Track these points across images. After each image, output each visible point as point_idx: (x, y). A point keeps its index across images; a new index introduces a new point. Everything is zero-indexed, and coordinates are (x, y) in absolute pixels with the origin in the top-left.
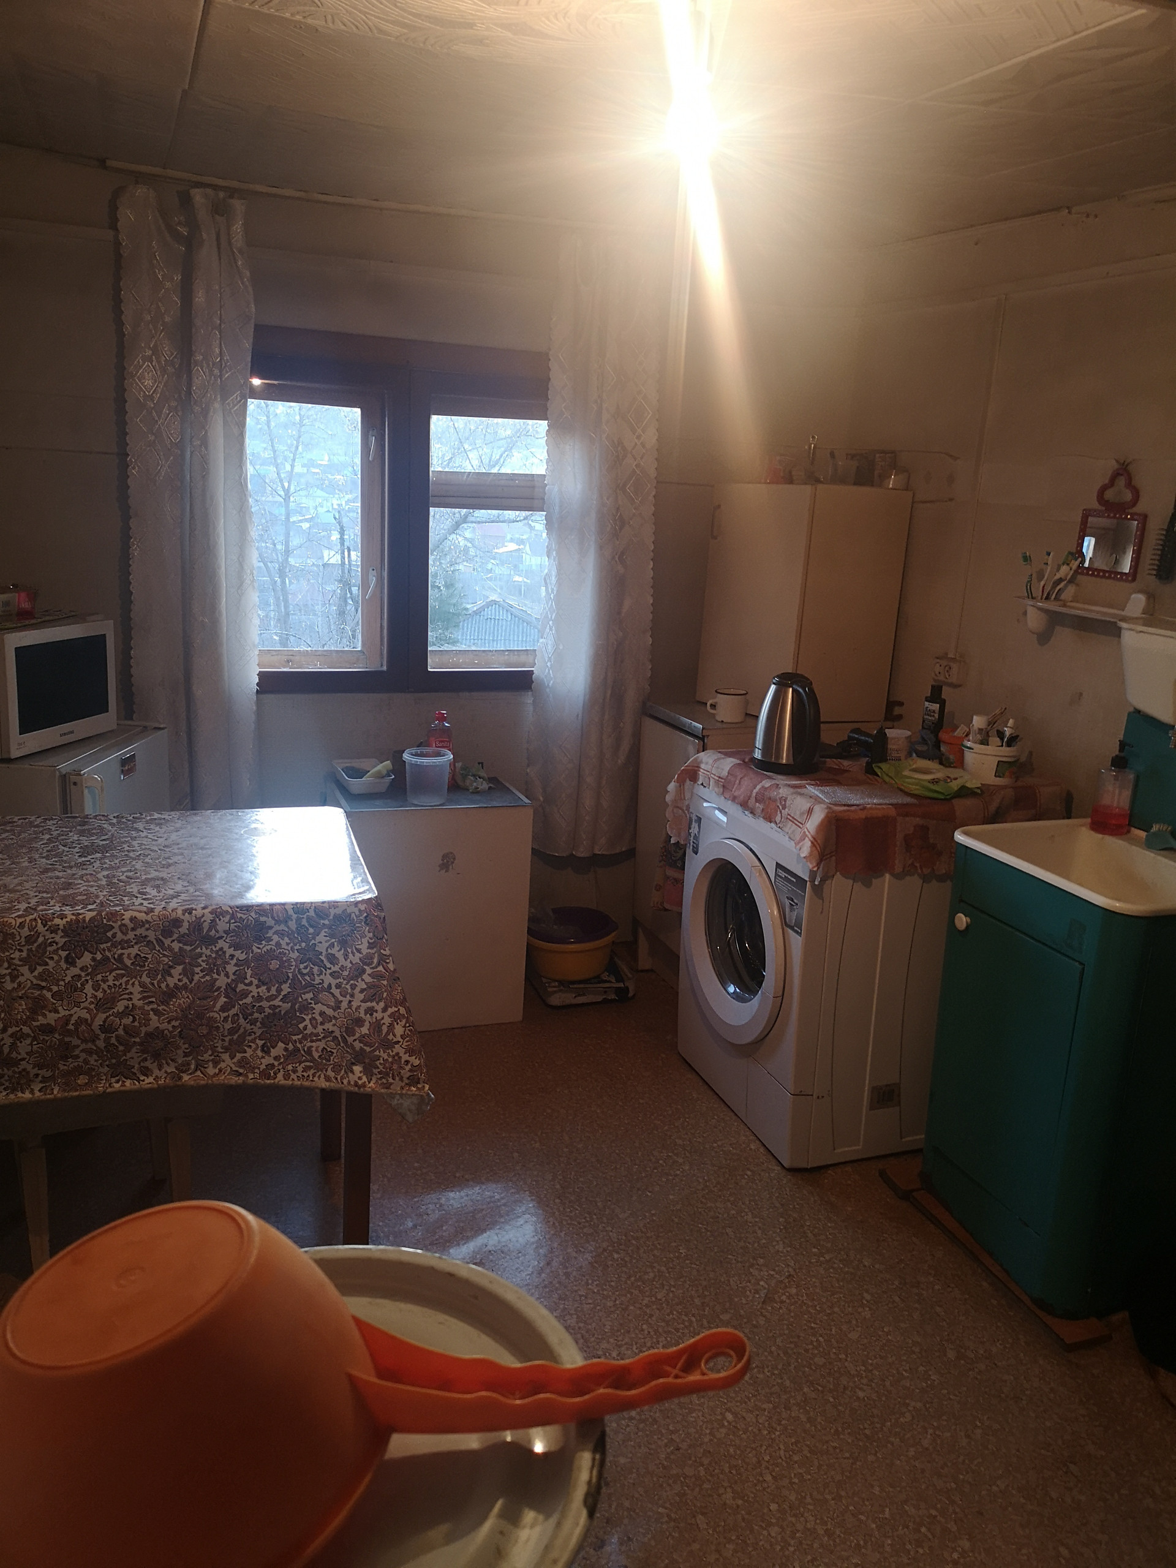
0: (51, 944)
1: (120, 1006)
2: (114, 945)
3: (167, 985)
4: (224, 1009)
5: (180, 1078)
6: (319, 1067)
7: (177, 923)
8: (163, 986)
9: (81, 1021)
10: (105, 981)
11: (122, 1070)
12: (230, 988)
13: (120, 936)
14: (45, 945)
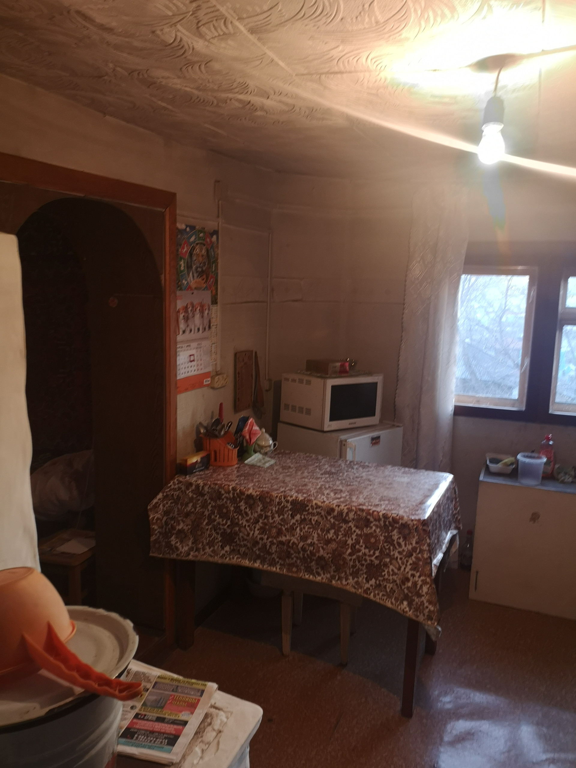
0: (286, 507)
1: (309, 541)
2: (309, 514)
3: (328, 537)
4: (350, 555)
5: (331, 582)
6: (389, 596)
7: (333, 510)
8: (326, 537)
9: (294, 543)
10: (304, 528)
11: (309, 570)
12: (353, 546)
13: (311, 510)
14: (284, 507)
